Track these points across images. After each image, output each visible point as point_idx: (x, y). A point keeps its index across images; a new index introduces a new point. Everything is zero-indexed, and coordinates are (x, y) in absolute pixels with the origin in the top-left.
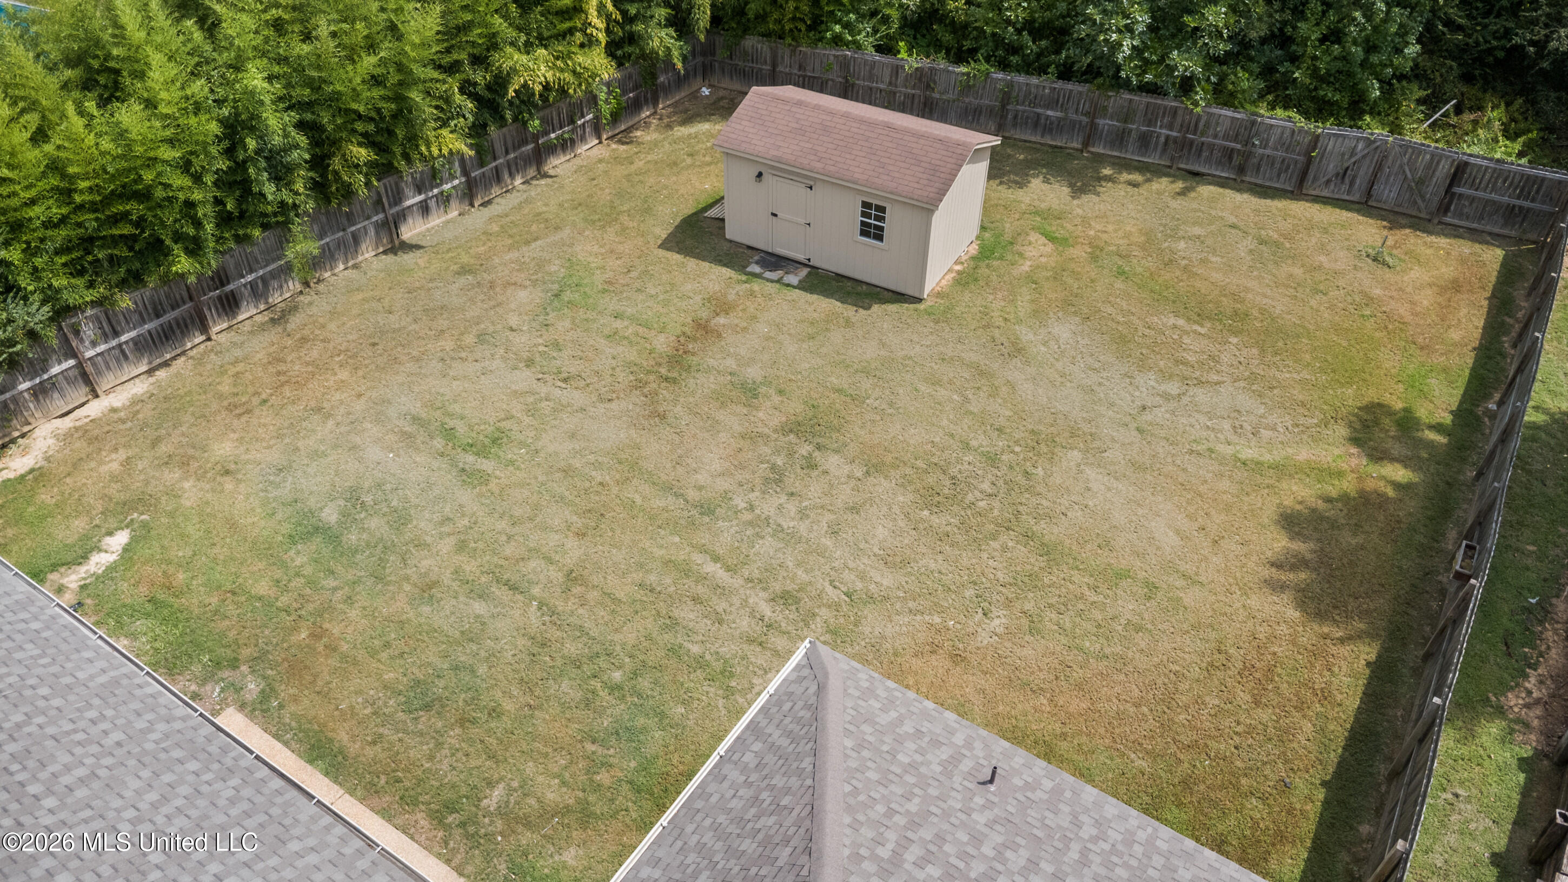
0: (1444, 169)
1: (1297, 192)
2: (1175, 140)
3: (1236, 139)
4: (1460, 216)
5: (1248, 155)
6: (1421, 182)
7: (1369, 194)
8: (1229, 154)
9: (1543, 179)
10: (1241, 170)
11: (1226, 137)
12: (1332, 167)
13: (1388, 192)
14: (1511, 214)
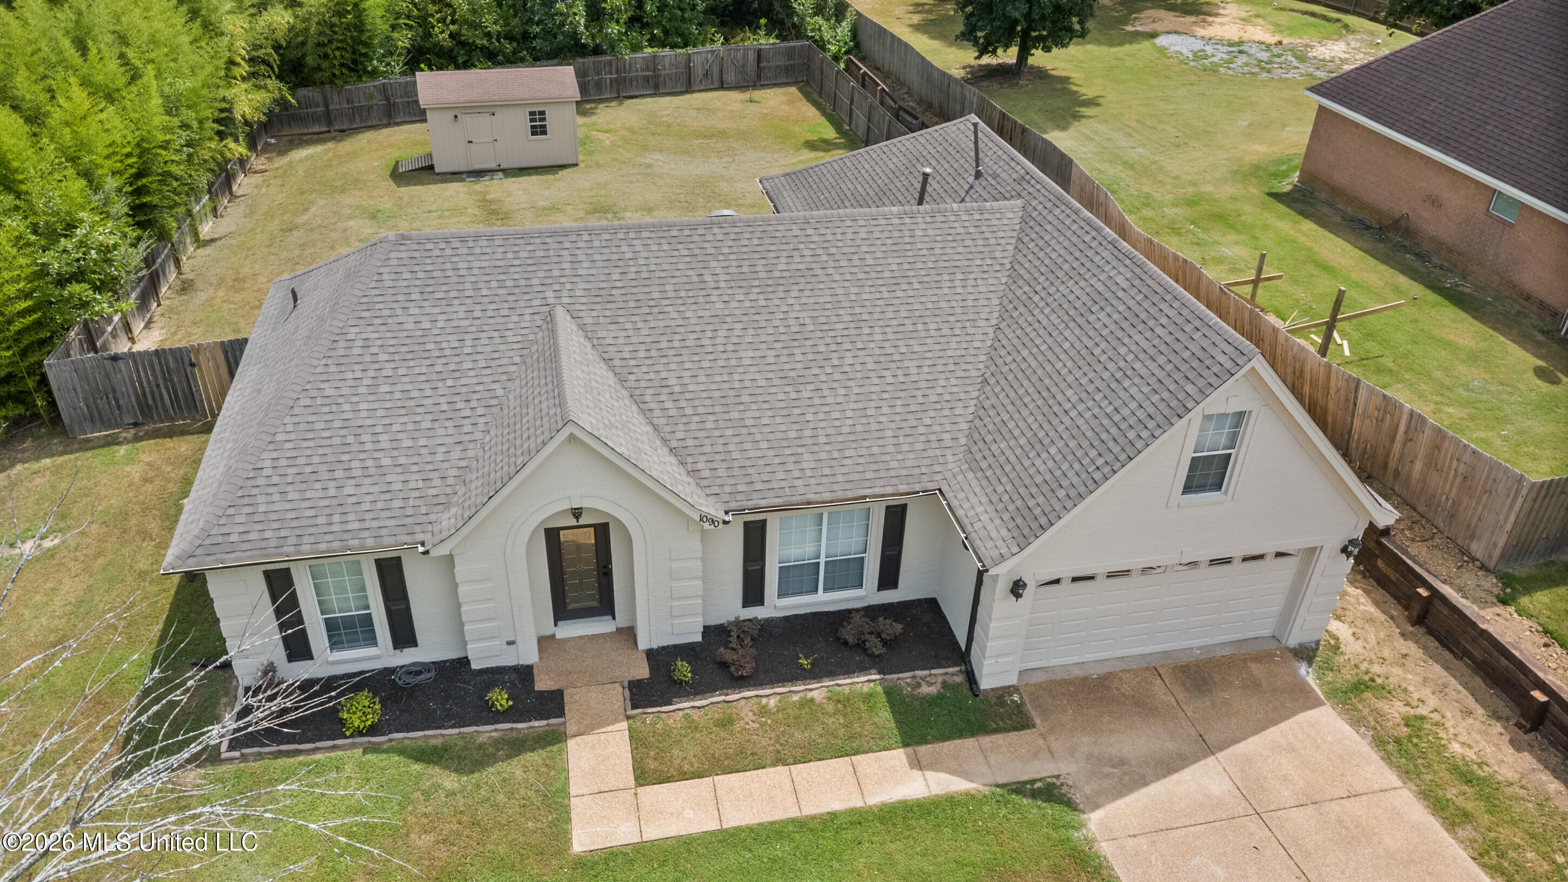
0: (751, 56)
1: (688, 88)
2: (616, 80)
3: (648, 69)
4: (767, 79)
5: (656, 77)
6: (743, 66)
7: (722, 82)
8: (647, 79)
9: (795, 47)
10: (656, 87)
11: (642, 70)
12: (700, 72)
13: (730, 77)
14: (788, 70)
